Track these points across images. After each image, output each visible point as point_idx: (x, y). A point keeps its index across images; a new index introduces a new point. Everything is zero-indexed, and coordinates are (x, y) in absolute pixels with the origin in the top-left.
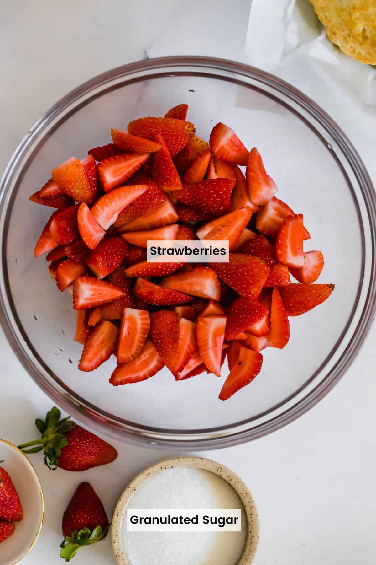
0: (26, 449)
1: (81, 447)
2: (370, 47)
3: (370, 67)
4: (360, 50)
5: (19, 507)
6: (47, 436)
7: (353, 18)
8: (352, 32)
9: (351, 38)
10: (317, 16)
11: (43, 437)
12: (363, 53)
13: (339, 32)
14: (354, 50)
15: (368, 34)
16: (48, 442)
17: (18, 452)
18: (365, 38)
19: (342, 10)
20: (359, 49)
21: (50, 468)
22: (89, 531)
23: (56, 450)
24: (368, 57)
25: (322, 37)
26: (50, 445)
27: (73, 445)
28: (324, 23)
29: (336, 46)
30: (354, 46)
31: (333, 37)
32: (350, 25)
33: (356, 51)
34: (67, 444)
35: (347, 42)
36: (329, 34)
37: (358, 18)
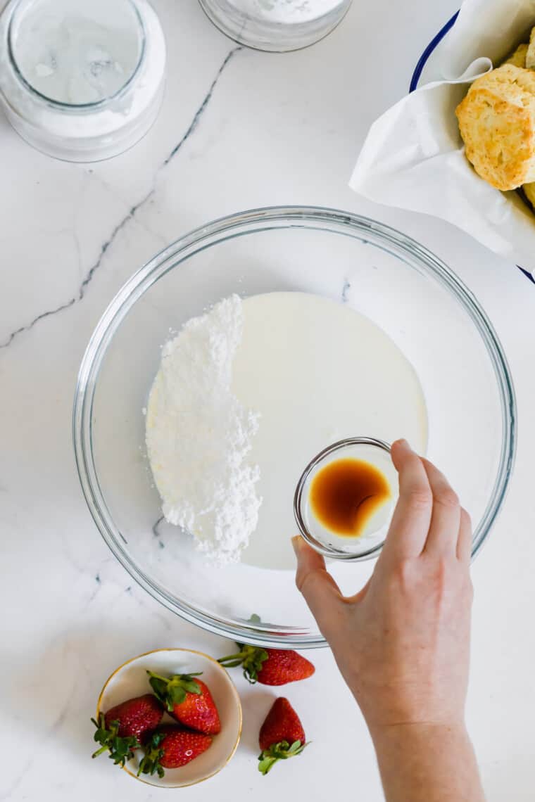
0: (226, 663)
1: (280, 661)
2: (503, 171)
3: (500, 194)
4: (493, 174)
5: (218, 722)
6: (247, 651)
7: (493, 140)
8: (489, 154)
9: (488, 160)
10: (460, 131)
11: (241, 651)
12: (496, 177)
13: (477, 151)
14: (488, 172)
15: (504, 159)
16: (247, 656)
17: (218, 666)
18: (500, 162)
19: (485, 130)
20: (492, 172)
21: (250, 682)
22: (288, 745)
23: (256, 664)
24: (499, 182)
25: (460, 152)
26: (250, 659)
27: (273, 660)
28: (466, 140)
29: (472, 166)
30: (488, 167)
31: (471, 154)
32: (489, 146)
33: (489, 173)
34: (268, 658)
35: (483, 163)
36: (467, 152)
37: (498, 141)
